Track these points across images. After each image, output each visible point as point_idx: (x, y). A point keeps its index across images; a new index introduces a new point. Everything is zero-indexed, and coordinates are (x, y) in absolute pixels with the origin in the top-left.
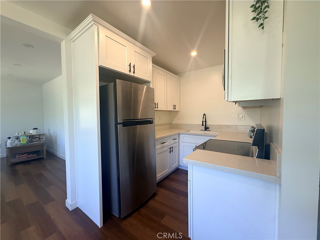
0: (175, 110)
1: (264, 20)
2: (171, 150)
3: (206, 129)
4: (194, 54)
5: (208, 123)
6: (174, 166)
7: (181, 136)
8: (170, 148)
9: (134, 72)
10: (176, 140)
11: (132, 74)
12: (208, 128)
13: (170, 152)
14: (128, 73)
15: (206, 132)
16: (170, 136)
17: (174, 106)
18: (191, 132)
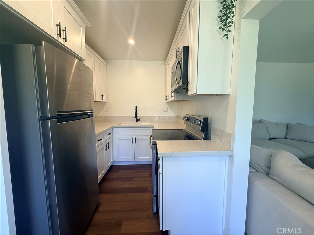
0: (103, 101)
1: (228, 32)
2: (107, 146)
3: (137, 120)
4: (131, 42)
5: (138, 115)
6: (109, 164)
7: (115, 129)
8: (107, 145)
9: (65, 39)
10: (111, 135)
11: (61, 41)
12: (139, 120)
13: (107, 149)
14: (55, 37)
15: (138, 124)
16: (105, 131)
17: (103, 96)
18: (122, 124)
